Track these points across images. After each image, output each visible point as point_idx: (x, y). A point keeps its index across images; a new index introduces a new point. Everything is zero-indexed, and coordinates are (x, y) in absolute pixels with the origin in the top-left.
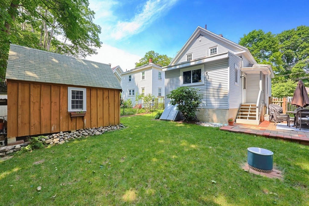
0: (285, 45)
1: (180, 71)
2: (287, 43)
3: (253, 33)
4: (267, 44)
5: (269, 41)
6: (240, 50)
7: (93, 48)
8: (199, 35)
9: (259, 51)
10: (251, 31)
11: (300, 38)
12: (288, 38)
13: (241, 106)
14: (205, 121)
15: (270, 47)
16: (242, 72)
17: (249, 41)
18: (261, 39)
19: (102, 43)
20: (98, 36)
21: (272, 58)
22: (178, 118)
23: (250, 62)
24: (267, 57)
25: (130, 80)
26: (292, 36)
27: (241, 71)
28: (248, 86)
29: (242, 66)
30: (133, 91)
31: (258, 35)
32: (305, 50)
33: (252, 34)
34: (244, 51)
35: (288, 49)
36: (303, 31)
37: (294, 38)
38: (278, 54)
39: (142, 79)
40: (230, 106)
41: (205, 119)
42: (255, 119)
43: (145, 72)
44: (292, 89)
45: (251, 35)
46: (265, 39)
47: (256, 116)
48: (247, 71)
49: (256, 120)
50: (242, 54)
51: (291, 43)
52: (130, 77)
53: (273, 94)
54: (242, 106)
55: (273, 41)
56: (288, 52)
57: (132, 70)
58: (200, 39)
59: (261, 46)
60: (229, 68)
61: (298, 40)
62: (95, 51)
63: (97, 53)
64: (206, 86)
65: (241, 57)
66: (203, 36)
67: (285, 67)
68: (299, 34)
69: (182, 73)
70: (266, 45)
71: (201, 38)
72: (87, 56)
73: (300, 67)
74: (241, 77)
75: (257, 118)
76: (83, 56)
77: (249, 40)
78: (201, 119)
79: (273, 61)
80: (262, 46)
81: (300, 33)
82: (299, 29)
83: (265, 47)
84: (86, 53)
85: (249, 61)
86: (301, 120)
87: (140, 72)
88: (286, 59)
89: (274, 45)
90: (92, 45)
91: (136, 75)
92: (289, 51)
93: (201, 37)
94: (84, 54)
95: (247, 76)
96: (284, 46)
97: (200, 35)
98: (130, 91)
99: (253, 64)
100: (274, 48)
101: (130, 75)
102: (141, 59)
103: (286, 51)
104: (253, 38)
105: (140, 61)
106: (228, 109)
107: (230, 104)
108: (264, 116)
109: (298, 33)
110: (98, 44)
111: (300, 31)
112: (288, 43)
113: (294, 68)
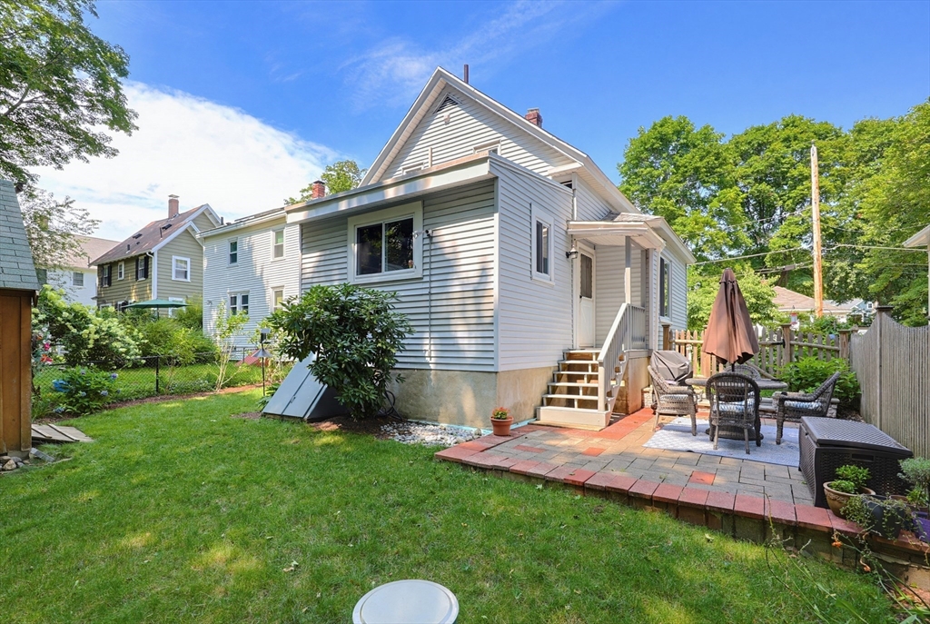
0: (751, 170)
1: (346, 223)
2: (756, 164)
3: (661, 126)
4: (701, 160)
5: (709, 153)
6: (569, 159)
7: (99, 129)
8: (443, 99)
9: (680, 182)
10: (658, 121)
11: (790, 150)
12: (759, 149)
13: (568, 359)
14: (424, 419)
15: (711, 171)
16: (572, 239)
17: (653, 150)
18: (686, 147)
19: (136, 116)
20: (117, 89)
21: (715, 205)
22: (325, 410)
23: (611, 205)
24: (703, 203)
25: (234, 258)
26: (770, 143)
27: (566, 232)
28: (599, 286)
29: (573, 215)
30: (245, 299)
31: (678, 133)
32: (801, 187)
33: (660, 129)
34: (577, 165)
35: (759, 181)
36: (797, 130)
37: (773, 151)
38: (731, 193)
39: (276, 256)
40: (501, 361)
41: (427, 411)
42: (594, 405)
43: (285, 231)
44: (753, 300)
45: (656, 133)
46: (695, 146)
47: (597, 395)
48: (593, 236)
49: (597, 408)
50: (573, 172)
51: (767, 164)
52: (234, 246)
53: (704, 315)
54: (571, 356)
55: (718, 154)
56: (759, 191)
57: (240, 221)
58: (446, 114)
59: (686, 167)
60: (496, 216)
61: (784, 158)
62: (106, 144)
63: (114, 153)
64: (427, 285)
65: (570, 186)
66: (454, 103)
67: (754, 237)
68: (787, 140)
69: (352, 234)
70: (698, 165)
71: (450, 111)
72: (71, 160)
73: (792, 237)
74: (568, 255)
75: (601, 405)
76: (54, 160)
77: (652, 146)
78: (412, 408)
79: (720, 214)
80: (689, 167)
81: (789, 136)
82: (788, 125)
83: (697, 170)
84: (66, 148)
85: (607, 202)
86: (720, 413)
87: (268, 230)
88: (756, 210)
89: (721, 165)
90: (93, 121)
91: (257, 239)
92: (763, 186)
93: (449, 106)
94: (58, 153)
95: (596, 253)
96: (749, 171)
97: (448, 100)
98: (234, 300)
99: (618, 214)
100: (721, 175)
101: (232, 238)
102: (306, 187)
103: (754, 187)
104: (664, 140)
105: (305, 194)
106: (496, 373)
107: (501, 354)
108: (643, 392)
109: (783, 135)
110: (121, 119)
111: (790, 132)
112: (759, 163)
113: (775, 239)
